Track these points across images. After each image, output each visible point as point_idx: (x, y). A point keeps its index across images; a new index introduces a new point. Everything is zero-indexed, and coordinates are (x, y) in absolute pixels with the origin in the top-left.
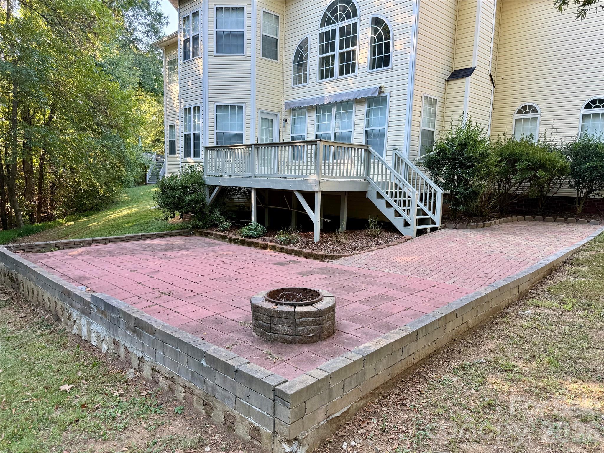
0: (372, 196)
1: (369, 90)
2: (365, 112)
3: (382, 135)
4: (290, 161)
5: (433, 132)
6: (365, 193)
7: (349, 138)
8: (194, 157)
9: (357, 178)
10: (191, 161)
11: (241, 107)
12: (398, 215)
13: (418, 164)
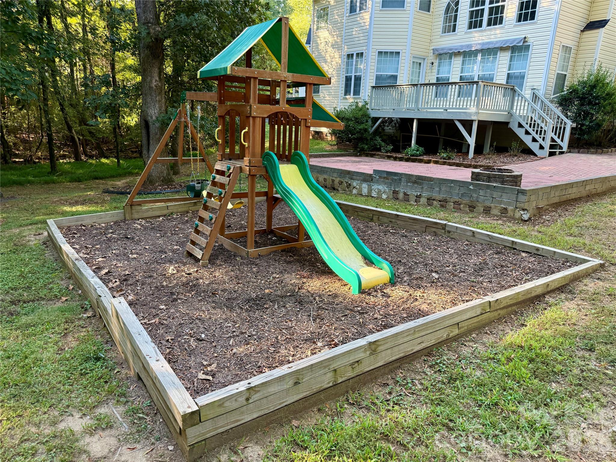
0: (514, 127)
1: (514, 40)
2: (508, 58)
3: (523, 77)
4: (433, 98)
5: (566, 75)
6: (507, 123)
7: (492, 79)
8: (354, 95)
9: (503, 111)
10: (351, 98)
11: (398, 53)
12: (534, 140)
13: (552, 102)
